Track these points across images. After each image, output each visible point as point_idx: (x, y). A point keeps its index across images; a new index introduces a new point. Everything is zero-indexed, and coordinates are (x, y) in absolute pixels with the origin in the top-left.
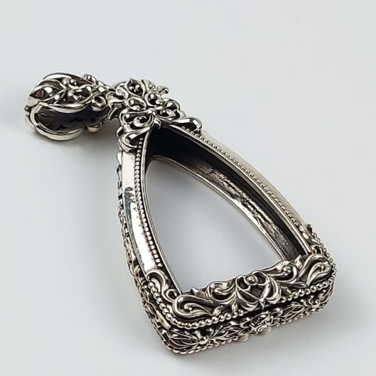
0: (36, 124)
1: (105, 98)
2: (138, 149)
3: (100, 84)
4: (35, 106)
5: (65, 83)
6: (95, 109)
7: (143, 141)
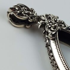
0: (10, 18)
1: (34, 18)
2: (55, 38)
3: (35, 13)
4: (10, 12)
5: (23, 8)
6: (29, 21)
7: (56, 36)
